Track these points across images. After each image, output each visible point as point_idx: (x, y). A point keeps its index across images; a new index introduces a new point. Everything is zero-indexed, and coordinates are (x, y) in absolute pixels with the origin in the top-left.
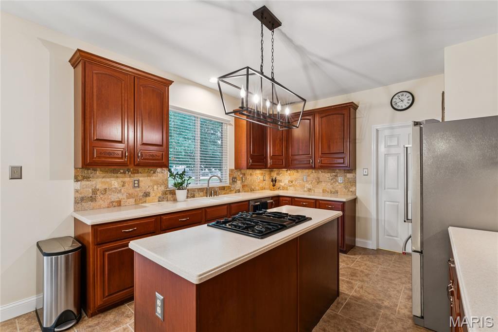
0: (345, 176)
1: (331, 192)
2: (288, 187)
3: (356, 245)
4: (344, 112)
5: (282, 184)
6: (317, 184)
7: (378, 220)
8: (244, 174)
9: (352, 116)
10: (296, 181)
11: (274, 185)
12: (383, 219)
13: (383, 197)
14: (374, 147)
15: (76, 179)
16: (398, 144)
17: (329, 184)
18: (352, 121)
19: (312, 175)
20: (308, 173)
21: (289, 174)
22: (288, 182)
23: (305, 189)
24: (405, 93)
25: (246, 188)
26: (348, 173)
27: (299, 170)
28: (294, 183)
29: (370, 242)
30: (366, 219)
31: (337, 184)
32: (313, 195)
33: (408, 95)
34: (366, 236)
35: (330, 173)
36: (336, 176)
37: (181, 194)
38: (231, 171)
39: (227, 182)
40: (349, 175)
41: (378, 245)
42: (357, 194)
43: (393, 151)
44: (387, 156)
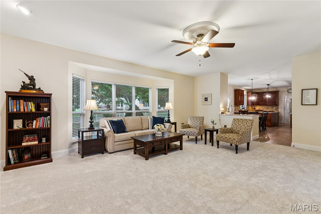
4: (276, 92)
7: (284, 117)
9: (278, 93)
11: (254, 110)
12: (286, 116)
13: (286, 111)
14: (283, 99)
17: (271, 109)
19: (266, 107)
29: (282, 122)
30: (282, 117)
31: (274, 109)
34: (281, 120)
35: (271, 106)
36: (273, 107)
40: (277, 107)
41: (284, 122)
42: (279, 111)
43: (288, 101)
44: (286, 102)
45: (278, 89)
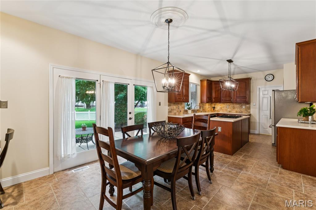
1: (240, 112)
2: (221, 110)
3: (250, 132)
4: (246, 81)
5: (217, 109)
6: (233, 109)
7: (259, 123)
8: (203, 105)
9: (249, 82)
10: (223, 108)
11: (214, 110)
12: (261, 122)
13: (262, 114)
14: (258, 93)
15: (169, 106)
16: (268, 94)
17: (239, 109)
18: (249, 84)
19: (231, 106)
20: (229, 104)
23: (228, 111)
24: (270, 75)
25: (204, 110)
26: (247, 104)
27: (225, 104)
29: (256, 131)
30: (255, 122)
31: (242, 109)
33: (272, 76)
34: (255, 129)
35: (239, 104)
36: (242, 106)
37: (190, 111)
38: (200, 103)
39: (198, 108)
40: (247, 106)
41: (259, 132)
42: (251, 113)
43: (266, 96)
44: (263, 98)
45: (249, 76)
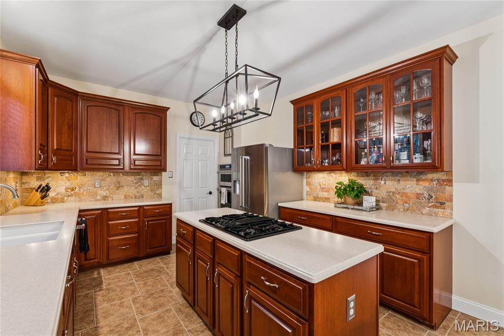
0: (152, 179)
1: (135, 197)
2: (66, 198)
6: (117, 189)
10: (80, 188)
13: (182, 195)
17: (133, 188)
20: (103, 176)
21: (67, 178)
22: (64, 191)
23: (98, 197)
26: (155, 176)
28: (77, 190)
31: (143, 187)
32: (110, 204)
35: (134, 176)
42: (163, 196)
44: (185, 160)
